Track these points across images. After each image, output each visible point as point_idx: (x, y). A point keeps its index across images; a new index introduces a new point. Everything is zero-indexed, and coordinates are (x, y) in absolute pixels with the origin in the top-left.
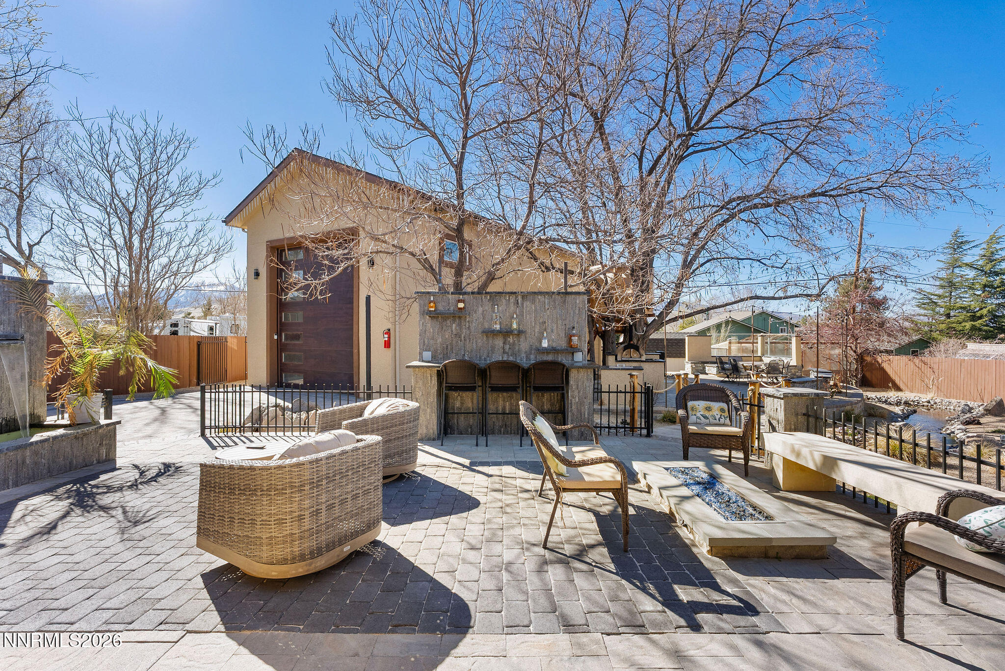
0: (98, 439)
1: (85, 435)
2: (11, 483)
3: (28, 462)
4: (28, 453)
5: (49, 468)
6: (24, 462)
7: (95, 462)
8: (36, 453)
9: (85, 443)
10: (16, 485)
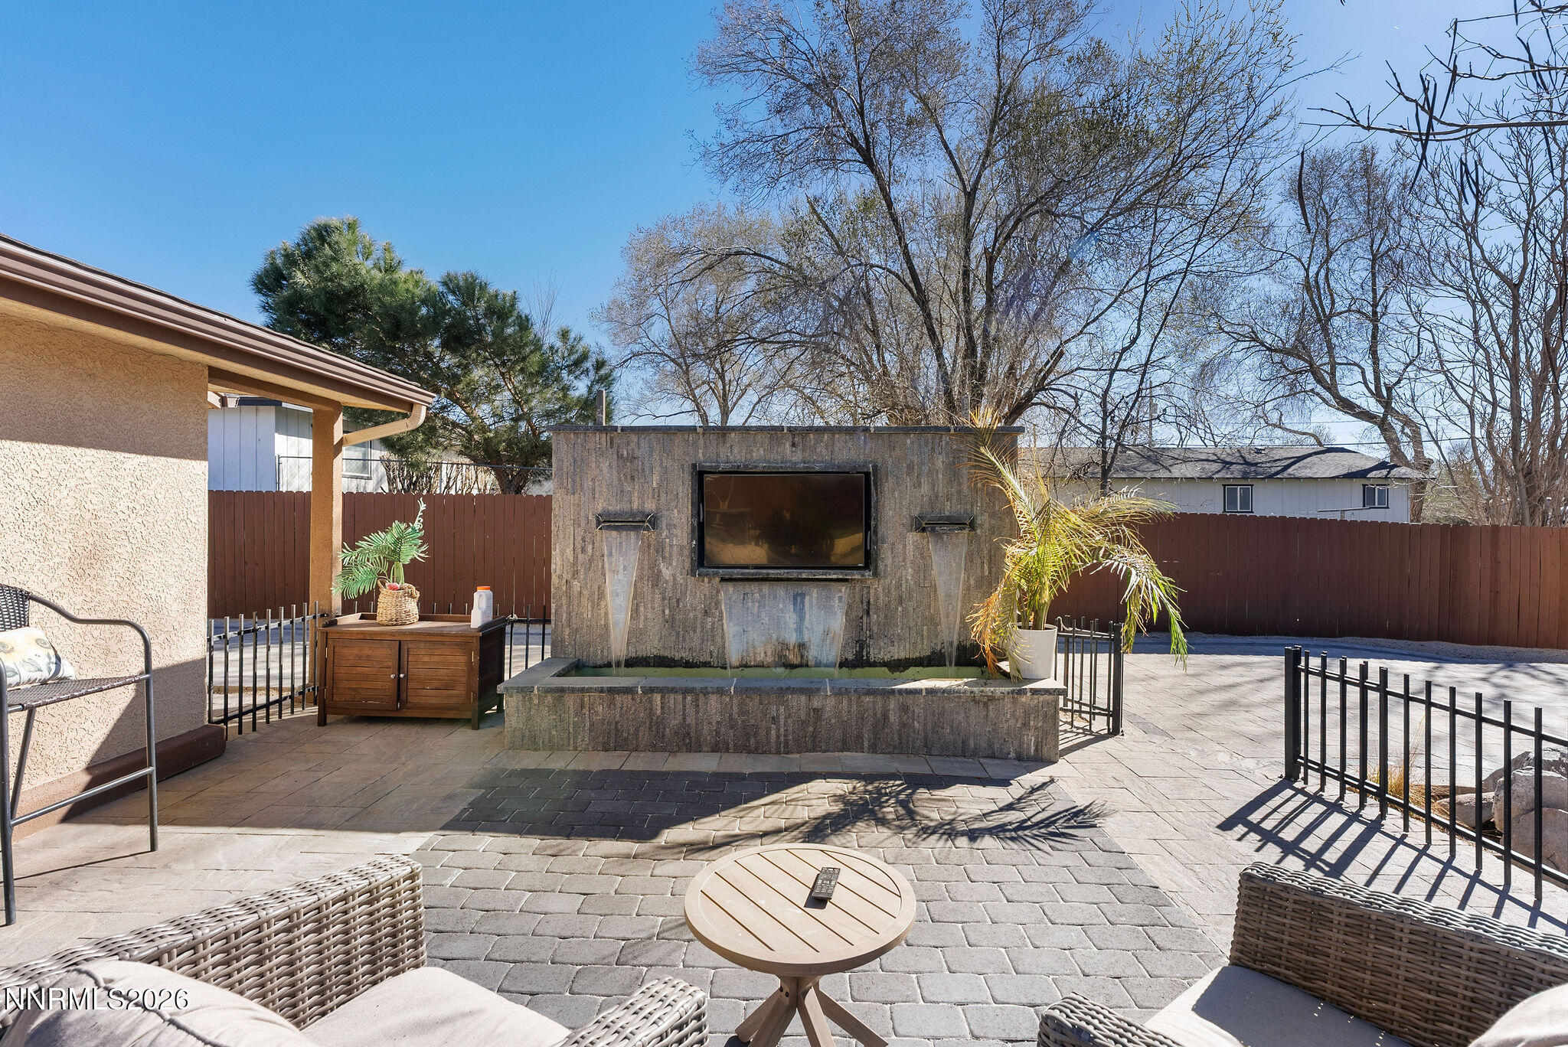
0: (1019, 712)
1: (992, 699)
2: (866, 744)
3: (892, 719)
4: (893, 704)
5: (926, 738)
6: (885, 717)
7: (1012, 755)
8: (904, 709)
9: (991, 714)
10: (873, 749)
